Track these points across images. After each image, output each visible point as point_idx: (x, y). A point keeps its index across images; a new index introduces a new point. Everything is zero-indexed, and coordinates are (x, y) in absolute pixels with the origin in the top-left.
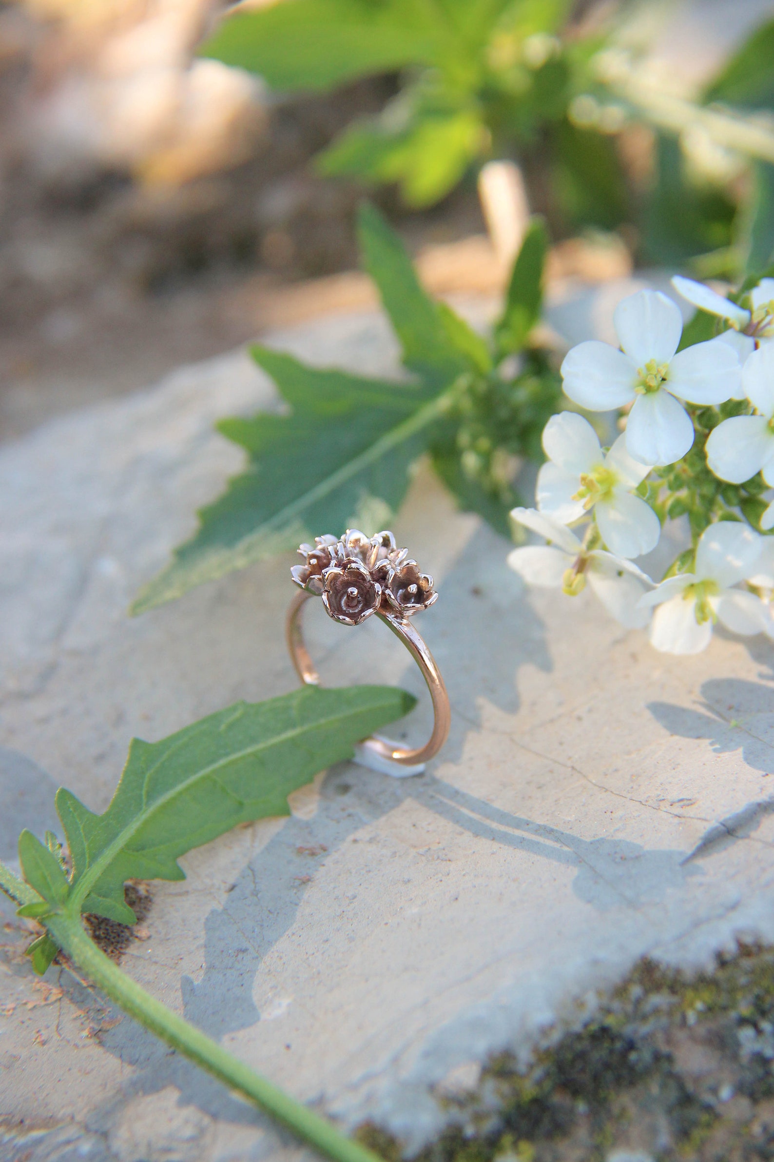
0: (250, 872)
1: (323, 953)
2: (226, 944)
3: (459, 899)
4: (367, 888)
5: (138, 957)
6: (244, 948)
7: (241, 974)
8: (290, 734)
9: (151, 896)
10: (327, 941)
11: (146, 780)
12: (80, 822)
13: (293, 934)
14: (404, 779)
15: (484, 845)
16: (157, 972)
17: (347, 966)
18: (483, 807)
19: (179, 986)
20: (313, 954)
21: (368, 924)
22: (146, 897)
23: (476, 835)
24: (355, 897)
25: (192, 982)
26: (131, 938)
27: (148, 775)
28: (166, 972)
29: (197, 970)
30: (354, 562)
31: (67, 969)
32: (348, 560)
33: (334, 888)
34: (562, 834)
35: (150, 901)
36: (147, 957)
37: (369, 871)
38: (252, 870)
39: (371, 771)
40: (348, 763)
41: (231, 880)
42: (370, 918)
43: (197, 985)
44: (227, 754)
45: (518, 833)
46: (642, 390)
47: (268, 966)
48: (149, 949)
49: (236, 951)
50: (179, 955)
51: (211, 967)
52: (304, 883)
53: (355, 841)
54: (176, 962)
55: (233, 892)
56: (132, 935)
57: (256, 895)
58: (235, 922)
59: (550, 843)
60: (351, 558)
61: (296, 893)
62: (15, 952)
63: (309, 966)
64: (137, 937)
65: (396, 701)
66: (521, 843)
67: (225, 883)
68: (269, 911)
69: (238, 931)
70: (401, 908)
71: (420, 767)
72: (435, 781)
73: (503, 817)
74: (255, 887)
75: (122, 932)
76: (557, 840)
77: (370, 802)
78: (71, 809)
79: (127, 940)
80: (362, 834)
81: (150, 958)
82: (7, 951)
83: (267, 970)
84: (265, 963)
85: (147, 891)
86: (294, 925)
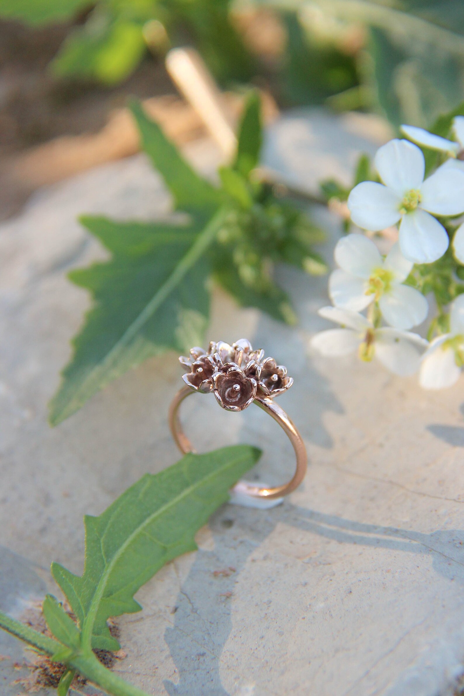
0: (184, 596)
1: (264, 647)
2: (187, 652)
3: (352, 591)
4: (277, 594)
5: (123, 672)
6: (202, 653)
7: (208, 672)
8: (187, 492)
9: (117, 626)
10: (263, 637)
11: (102, 545)
12: (72, 585)
13: (235, 636)
14: (270, 510)
15: (349, 549)
16: (142, 681)
17: (286, 653)
18: (335, 520)
19: (163, 688)
20: (257, 649)
21: (289, 621)
22: (114, 627)
23: (340, 542)
24: (270, 602)
25: (172, 684)
26: (113, 659)
27: (102, 540)
28: (149, 680)
29: (173, 674)
30: (232, 366)
31: (73, 690)
32: (226, 365)
33: (252, 597)
34: (406, 532)
35: (117, 629)
36: (130, 671)
37: (273, 581)
38: (185, 594)
39: (243, 507)
40: (226, 505)
41: (173, 603)
42: (288, 615)
43: (177, 685)
44: (149, 515)
45: (372, 536)
46: (403, 211)
47: (225, 663)
48: (130, 665)
49: (197, 656)
50: (154, 665)
51: (182, 671)
52: (228, 597)
53: (253, 561)
54: (154, 671)
55: (177, 613)
56: (113, 656)
57: (196, 612)
58: (188, 635)
59: (399, 540)
60: (228, 364)
61: (225, 606)
62: (29, 684)
63: (257, 658)
64: (117, 657)
65: (249, 455)
66: (378, 543)
67: (168, 607)
68: (210, 622)
69: (192, 641)
70: (310, 605)
71: (279, 500)
72: (292, 508)
73: (354, 526)
74: (193, 606)
75: (105, 655)
76: (405, 537)
77: (252, 530)
78: (64, 577)
79: (111, 661)
80: (257, 554)
81: (132, 671)
82: (23, 684)
83: (226, 666)
84: (222, 661)
85: (113, 622)
86: (233, 630)
